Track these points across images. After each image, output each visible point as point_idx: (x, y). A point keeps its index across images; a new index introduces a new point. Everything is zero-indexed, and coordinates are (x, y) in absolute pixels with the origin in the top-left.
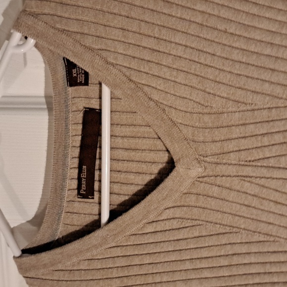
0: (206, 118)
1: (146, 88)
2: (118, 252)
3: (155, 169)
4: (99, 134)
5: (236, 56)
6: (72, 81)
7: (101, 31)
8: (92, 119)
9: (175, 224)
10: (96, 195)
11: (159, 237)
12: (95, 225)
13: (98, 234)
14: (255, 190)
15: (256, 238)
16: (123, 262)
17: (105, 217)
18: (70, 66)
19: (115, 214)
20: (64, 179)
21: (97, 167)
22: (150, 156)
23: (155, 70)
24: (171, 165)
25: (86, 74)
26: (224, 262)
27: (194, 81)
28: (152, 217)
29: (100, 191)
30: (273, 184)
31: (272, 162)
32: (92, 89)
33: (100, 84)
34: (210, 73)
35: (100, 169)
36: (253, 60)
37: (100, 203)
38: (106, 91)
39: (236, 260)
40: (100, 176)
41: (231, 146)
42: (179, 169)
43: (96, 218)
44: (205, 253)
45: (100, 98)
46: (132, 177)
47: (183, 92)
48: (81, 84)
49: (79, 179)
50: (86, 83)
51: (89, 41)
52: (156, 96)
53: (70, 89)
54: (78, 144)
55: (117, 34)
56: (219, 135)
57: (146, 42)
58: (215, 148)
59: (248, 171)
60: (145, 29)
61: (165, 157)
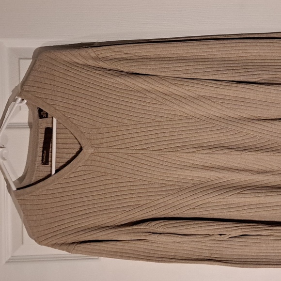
0: (94, 130)
1: (71, 119)
2: (59, 186)
3: (75, 152)
4: (51, 137)
5: (104, 107)
6: (41, 117)
7: (53, 98)
8: (49, 132)
9: (83, 173)
10: (50, 163)
11: (76, 179)
12: (50, 175)
13: (51, 178)
14: (113, 157)
15: (115, 177)
16: (61, 190)
17: (53, 172)
18: (40, 110)
19: (57, 171)
20: (36, 157)
21: (50, 156)
22: (73, 146)
23: (74, 112)
24: (81, 149)
25: (47, 114)
26: (102, 188)
27: (89, 116)
28: (73, 171)
29: (51, 161)
30: (120, 155)
31: (119, 147)
32: (49, 120)
33: (52, 118)
34: (95, 113)
35: (52, 152)
36: (110, 109)
37: (51, 167)
38: (55, 120)
39: (107, 187)
40: (51, 155)
41: (104, 141)
42: (84, 150)
43: (50, 173)
44: (95, 184)
45: (52, 123)
46: (65, 155)
47: (86, 120)
48: (45, 118)
49: (43, 156)
50: (47, 117)
51: (48, 101)
52: (74, 122)
53: (40, 120)
54: (42, 142)
55: (60, 99)
56: (99, 136)
57: (71, 102)
58: (97, 142)
59: (111, 150)
60: (70, 97)
61: (78, 147)
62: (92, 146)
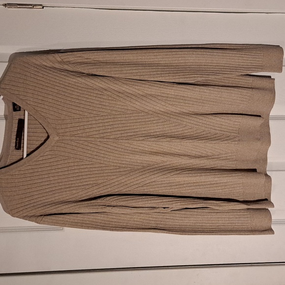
0: (59, 121)
1: (40, 112)
2: (30, 167)
3: (43, 139)
4: (23, 127)
5: (68, 102)
6: (15, 110)
7: (25, 94)
8: (21, 123)
9: (50, 157)
10: (22, 149)
11: (44, 162)
12: (22, 158)
13: (22, 161)
14: (76, 144)
15: (77, 160)
16: (31, 171)
17: (25, 156)
18: (14, 105)
19: (28, 155)
20: (10, 143)
22: (41, 135)
23: (43, 106)
24: (48, 137)
25: (20, 107)
26: (66, 169)
27: (55, 110)
28: (42, 155)
29: (23, 147)
30: (81, 142)
31: (80, 135)
32: (21, 112)
33: (24, 111)
34: (60, 108)
35: (23, 140)
36: (73, 104)
37: (23, 151)
38: (26, 113)
39: (70, 168)
40: (23, 142)
41: (67, 130)
42: (51, 137)
44: (60, 167)
45: (24, 115)
46: (34, 142)
47: (52, 113)
48: (18, 111)
49: (16, 143)
50: (20, 110)
51: (21, 97)
52: (43, 114)
53: (14, 112)
54: (16, 131)
55: (31, 95)
56: (63, 127)
57: (40, 98)
58: (62, 131)
59: (73, 138)
60: (39, 93)
61: (46, 135)
62: (58, 134)
